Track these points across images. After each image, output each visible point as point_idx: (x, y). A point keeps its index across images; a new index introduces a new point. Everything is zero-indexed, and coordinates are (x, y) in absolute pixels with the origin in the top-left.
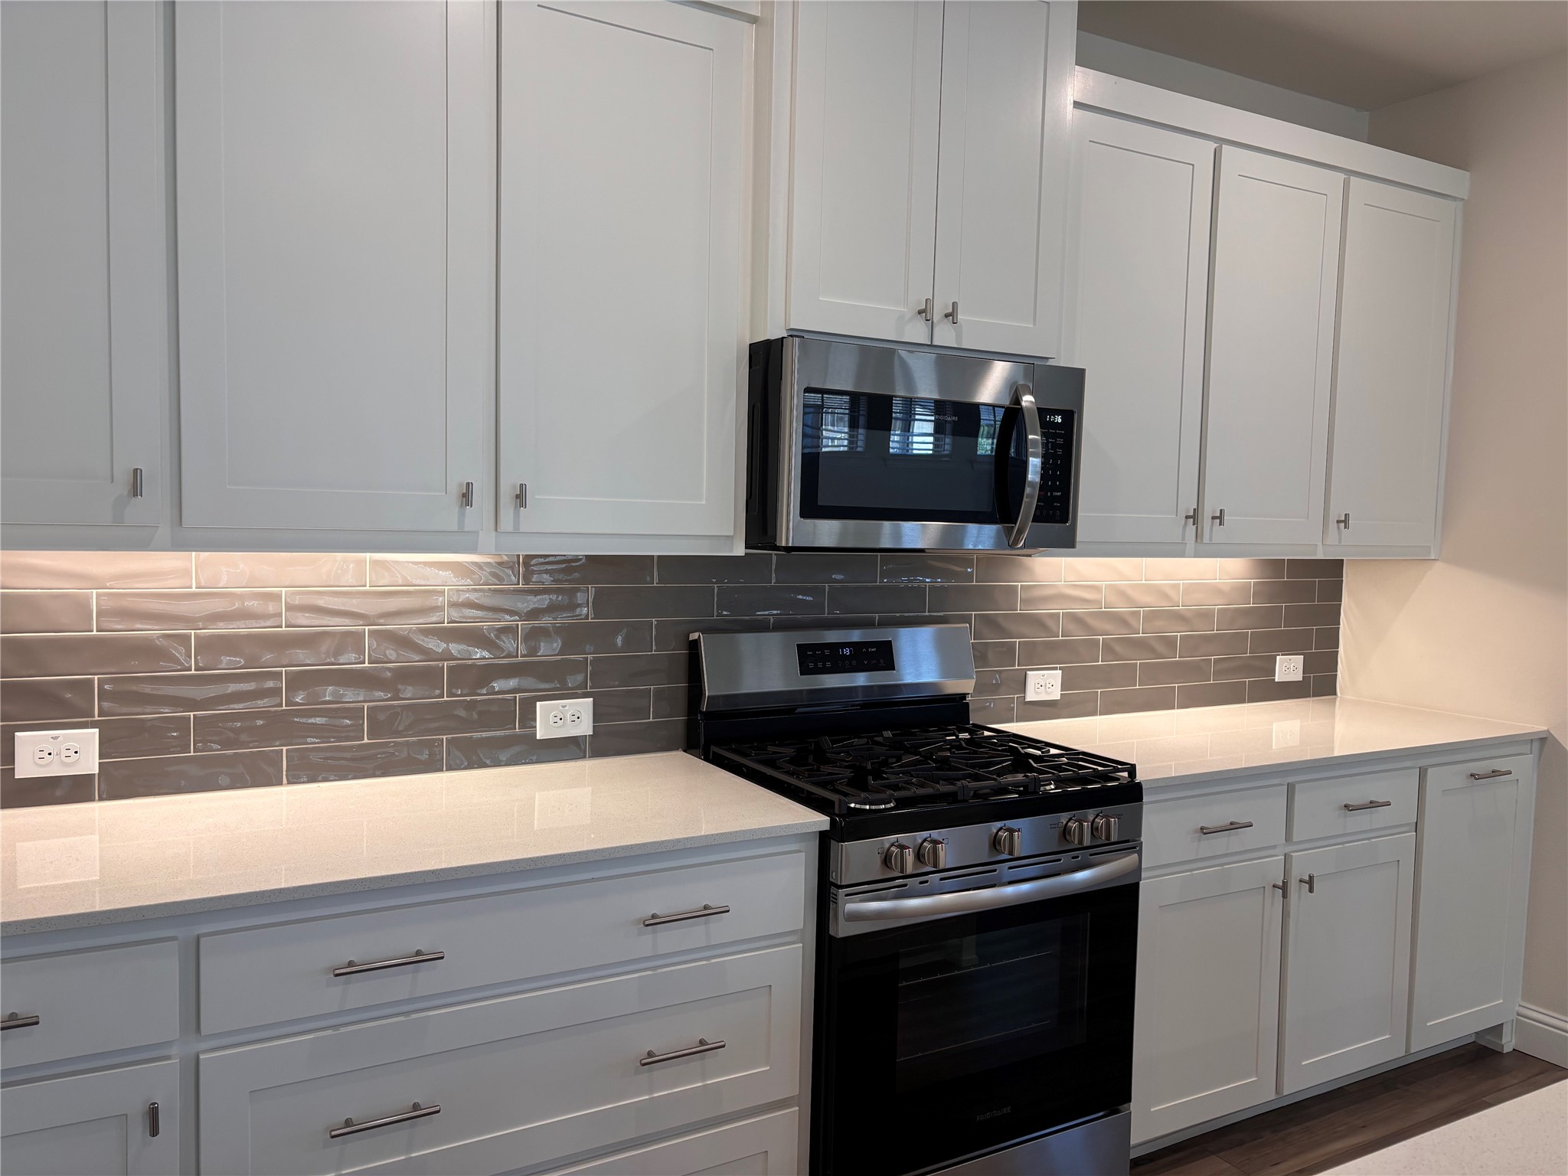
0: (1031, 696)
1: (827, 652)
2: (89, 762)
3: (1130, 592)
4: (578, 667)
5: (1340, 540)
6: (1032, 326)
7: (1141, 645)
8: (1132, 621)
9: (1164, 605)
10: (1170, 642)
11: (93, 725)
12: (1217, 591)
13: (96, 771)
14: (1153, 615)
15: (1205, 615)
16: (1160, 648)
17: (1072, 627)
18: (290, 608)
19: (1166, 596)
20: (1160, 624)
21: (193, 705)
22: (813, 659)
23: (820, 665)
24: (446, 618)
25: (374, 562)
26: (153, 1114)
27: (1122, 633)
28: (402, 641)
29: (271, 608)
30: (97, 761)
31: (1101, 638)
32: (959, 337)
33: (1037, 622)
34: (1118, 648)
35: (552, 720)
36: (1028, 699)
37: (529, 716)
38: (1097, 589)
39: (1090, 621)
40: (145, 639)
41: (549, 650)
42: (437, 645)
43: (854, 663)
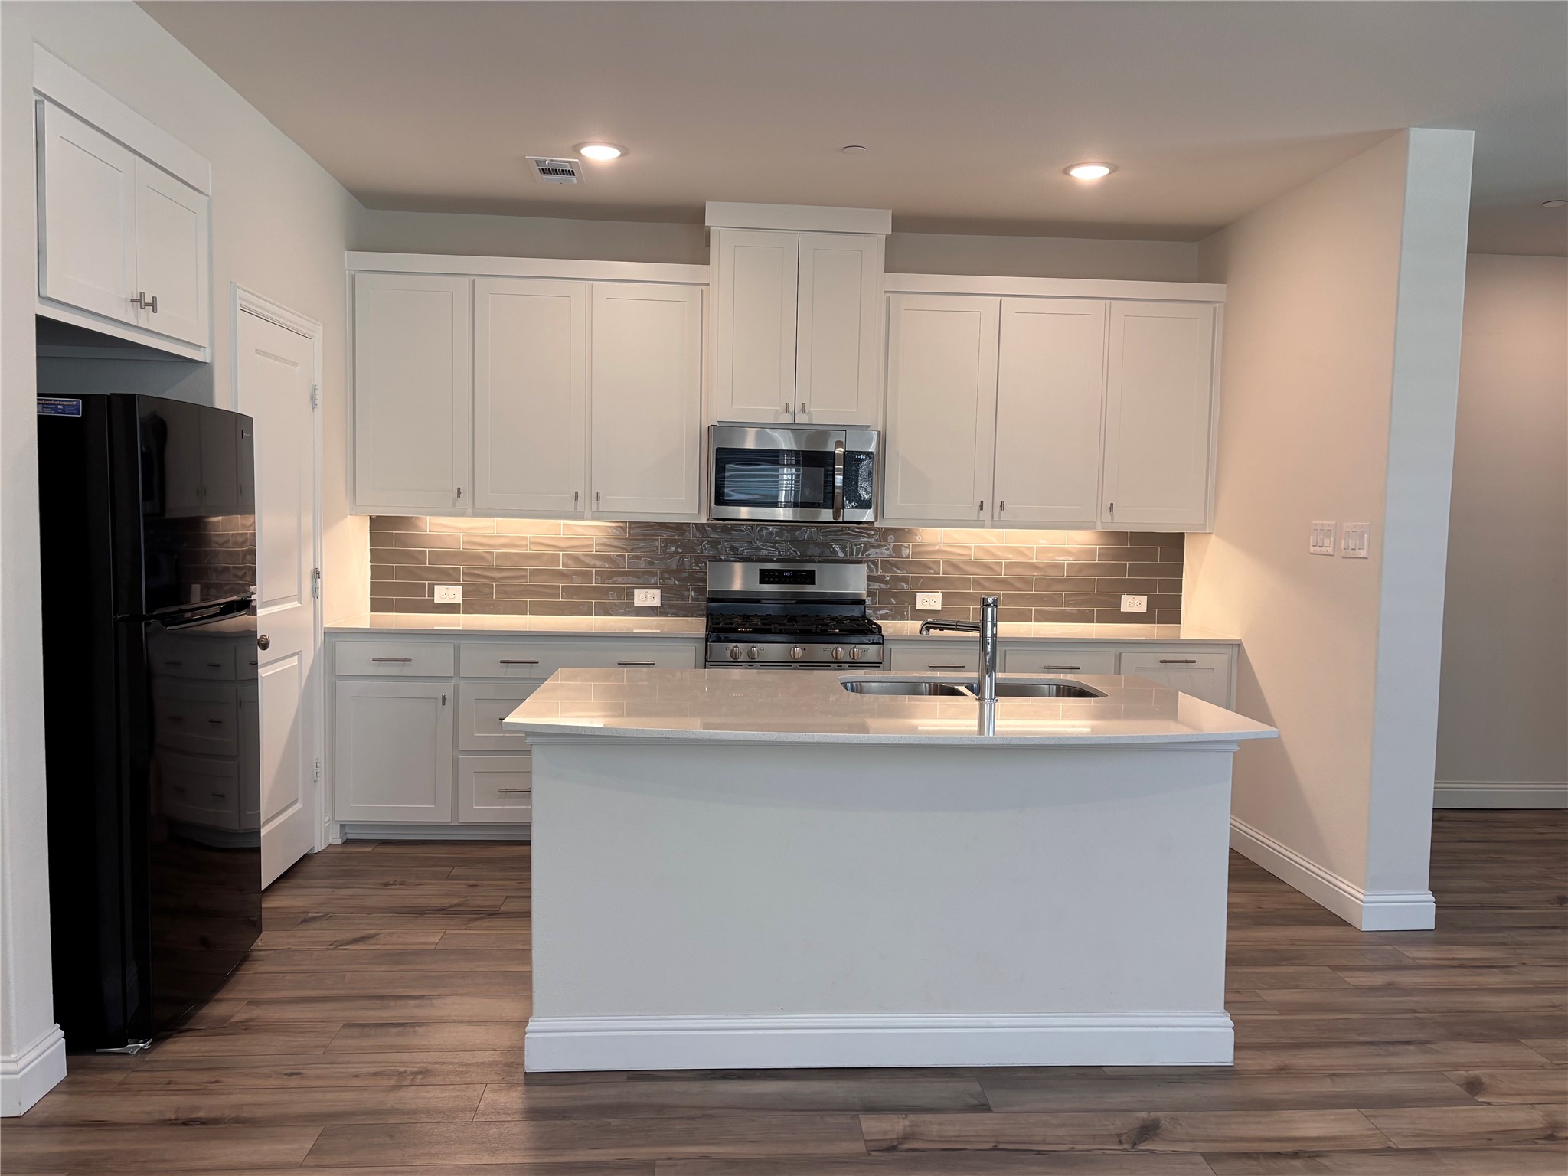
0: (919, 607)
1: (776, 574)
2: (458, 599)
3: (994, 550)
4: (654, 574)
5: (1112, 519)
6: (856, 410)
7: (1003, 582)
8: (997, 568)
9: (1021, 558)
10: (1028, 582)
11: (461, 584)
12: (1067, 552)
13: (461, 602)
14: (1010, 565)
15: (1058, 566)
16: (1019, 585)
17: (949, 569)
18: (531, 543)
19: (1023, 554)
20: (1018, 570)
21: (493, 579)
22: (766, 577)
23: (772, 580)
24: (594, 550)
25: (564, 525)
26: (444, 698)
27: (988, 574)
28: (575, 559)
29: (523, 543)
30: (461, 599)
31: (972, 576)
32: (810, 419)
33: (925, 566)
34: (986, 584)
35: (641, 598)
36: (917, 608)
37: (631, 595)
38: (969, 548)
39: (962, 566)
40: (478, 552)
41: (642, 566)
42: (592, 562)
43: (792, 580)
